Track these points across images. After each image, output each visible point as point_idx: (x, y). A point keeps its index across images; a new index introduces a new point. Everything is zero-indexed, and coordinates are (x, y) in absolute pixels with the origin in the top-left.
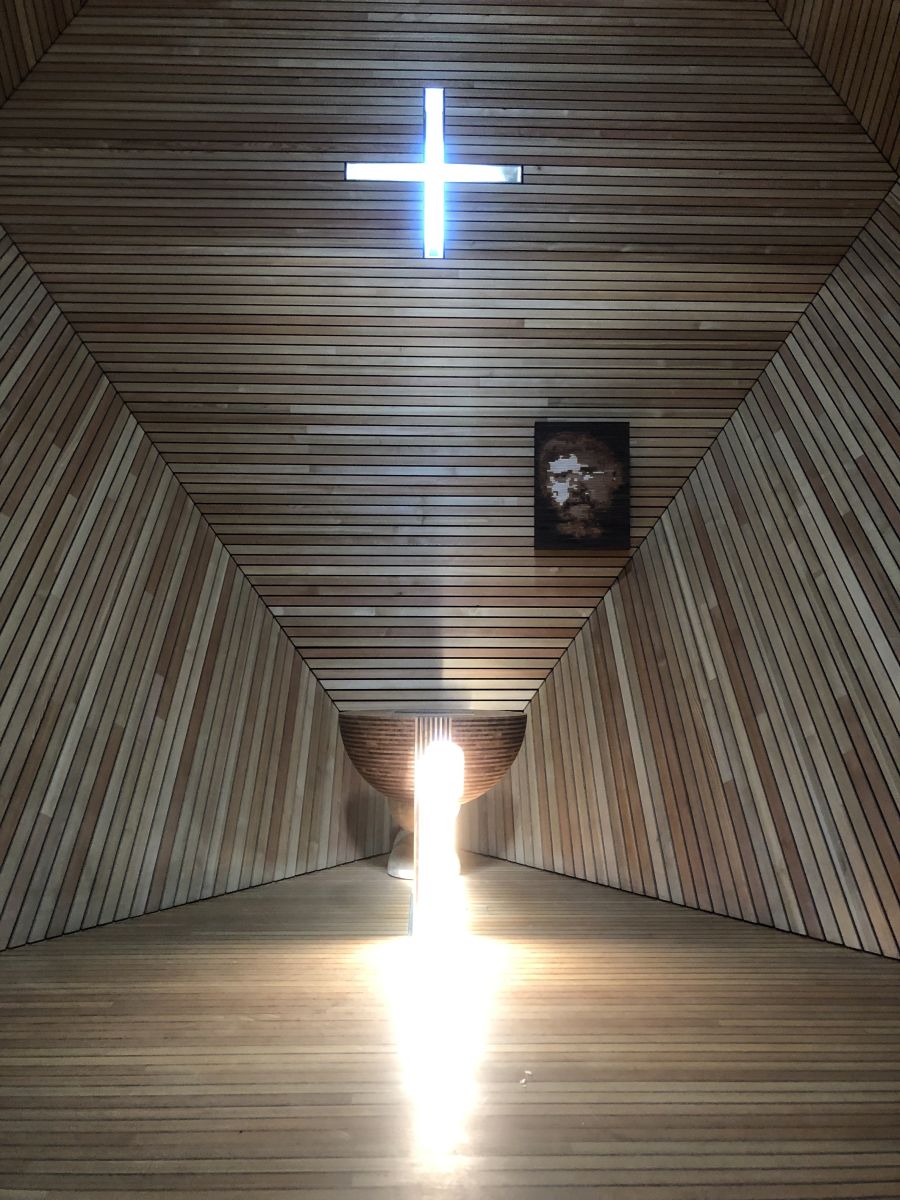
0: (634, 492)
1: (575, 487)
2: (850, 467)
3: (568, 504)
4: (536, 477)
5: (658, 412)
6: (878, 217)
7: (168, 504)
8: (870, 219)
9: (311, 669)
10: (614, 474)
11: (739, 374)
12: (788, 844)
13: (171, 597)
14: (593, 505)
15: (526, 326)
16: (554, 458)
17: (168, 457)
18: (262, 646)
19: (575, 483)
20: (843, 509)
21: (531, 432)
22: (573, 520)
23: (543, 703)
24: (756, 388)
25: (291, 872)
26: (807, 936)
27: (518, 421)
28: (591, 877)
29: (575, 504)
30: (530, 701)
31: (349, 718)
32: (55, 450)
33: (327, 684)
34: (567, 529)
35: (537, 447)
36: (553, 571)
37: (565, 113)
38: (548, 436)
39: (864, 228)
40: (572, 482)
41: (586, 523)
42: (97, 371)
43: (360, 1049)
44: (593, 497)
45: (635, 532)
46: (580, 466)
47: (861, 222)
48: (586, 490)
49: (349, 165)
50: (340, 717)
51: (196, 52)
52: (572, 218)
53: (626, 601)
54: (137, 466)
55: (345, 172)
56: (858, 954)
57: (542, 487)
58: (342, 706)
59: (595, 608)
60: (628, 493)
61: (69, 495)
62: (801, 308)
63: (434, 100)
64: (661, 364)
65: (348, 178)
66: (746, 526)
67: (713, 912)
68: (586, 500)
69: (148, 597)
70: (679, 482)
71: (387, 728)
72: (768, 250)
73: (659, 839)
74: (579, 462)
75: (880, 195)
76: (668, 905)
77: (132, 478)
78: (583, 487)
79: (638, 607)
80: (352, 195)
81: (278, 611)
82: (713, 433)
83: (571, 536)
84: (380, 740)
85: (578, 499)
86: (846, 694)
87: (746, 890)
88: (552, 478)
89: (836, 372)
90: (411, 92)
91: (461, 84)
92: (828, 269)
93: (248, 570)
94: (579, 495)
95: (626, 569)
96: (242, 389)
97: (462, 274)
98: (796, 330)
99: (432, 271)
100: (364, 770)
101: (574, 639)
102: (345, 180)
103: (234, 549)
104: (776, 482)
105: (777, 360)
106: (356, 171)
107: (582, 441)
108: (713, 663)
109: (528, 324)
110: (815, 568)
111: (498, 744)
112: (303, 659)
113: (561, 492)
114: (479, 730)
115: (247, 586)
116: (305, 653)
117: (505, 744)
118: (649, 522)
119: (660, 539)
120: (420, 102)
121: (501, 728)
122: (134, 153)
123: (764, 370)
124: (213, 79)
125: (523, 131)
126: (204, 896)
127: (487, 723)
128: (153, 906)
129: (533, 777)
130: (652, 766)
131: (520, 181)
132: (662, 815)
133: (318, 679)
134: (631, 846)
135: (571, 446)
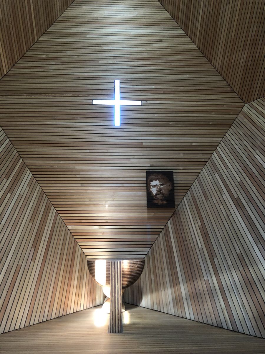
0: (175, 191)
1: (158, 189)
2: (237, 184)
3: (156, 194)
4: (147, 186)
5: (181, 168)
6: (240, 114)
7: (38, 196)
8: (238, 115)
9: (79, 246)
10: (169, 186)
11: (203, 157)
12: (225, 300)
13: (38, 224)
14: (164, 194)
15: (143, 144)
16: (152, 181)
17: (39, 182)
18: (65, 238)
19: (158, 188)
20: (236, 196)
21: (145, 174)
22: (158, 199)
23: (150, 255)
24: (209, 161)
26: (233, 331)
27: (141, 171)
28: (165, 311)
29: (158, 194)
30: (146, 255)
31: (90, 261)
32: (5, 180)
33: (84, 250)
34: (156, 202)
35: (147, 178)
36: (152, 214)
37: (153, 87)
38: (150, 175)
39: (237, 117)
40: (157, 188)
41: (162, 200)
42: (19, 157)
44: (164, 192)
46: (159, 183)
48: (161, 190)
49: (93, 100)
50: (88, 261)
51: (52, 71)
52: (156, 115)
53: (174, 224)
54: (30, 185)
55: (92, 102)
57: (149, 189)
58: (89, 257)
59: (165, 225)
60: (174, 191)
61: (8, 193)
62: (221, 139)
63: (117, 83)
64: (182, 155)
65: (93, 104)
66: (208, 201)
67: (204, 323)
68: (161, 193)
69: (31, 224)
70: (188, 188)
72: (211, 123)
73: (186, 298)
75: (240, 109)
76: (189, 321)
77: (28, 188)
78: (160, 189)
79: (178, 225)
80: (94, 108)
81: (70, 228)
82: (198, 174)
83: (157, 204)
85: (159, 193)
86: (240, 252)
88: (151, 187)
89: (231, 157)
90: (111, 81)
91: (125, 79)
92: (228, 128)
93: (61, 215)
94: (159, 192)
95: (174, 214)
96: (61, 162)
97: (125, 130)
98: (220, 145)
99: (117, 129)
101: (159, 235)
102: (92, 104)
103: (57, 209)
104: (216, 188)
106: (95, 102)
107: (160, 176)
109: (144, 144)
110: (229, 214)
112: (77, 242)
113: (154, 191)
114: (130, 265)
115: (61, 220)
116: (78, 240)
117: (139, 269)
118: (180, 200)
119: (183, 204)
120: (113, 84)
121: (137, 264)
122: (33, 97)
123: (211, 156)
124: (55, 77)
125: (142, 92)
126: (44, 321)
127: (133, 263)
128: (27, 325)
129: (147, 279)
130: (183, 275)
131: (141, 105)
132: (187, 291)
133: (81, 249)
134: (178, 301)
135: (157, 177)
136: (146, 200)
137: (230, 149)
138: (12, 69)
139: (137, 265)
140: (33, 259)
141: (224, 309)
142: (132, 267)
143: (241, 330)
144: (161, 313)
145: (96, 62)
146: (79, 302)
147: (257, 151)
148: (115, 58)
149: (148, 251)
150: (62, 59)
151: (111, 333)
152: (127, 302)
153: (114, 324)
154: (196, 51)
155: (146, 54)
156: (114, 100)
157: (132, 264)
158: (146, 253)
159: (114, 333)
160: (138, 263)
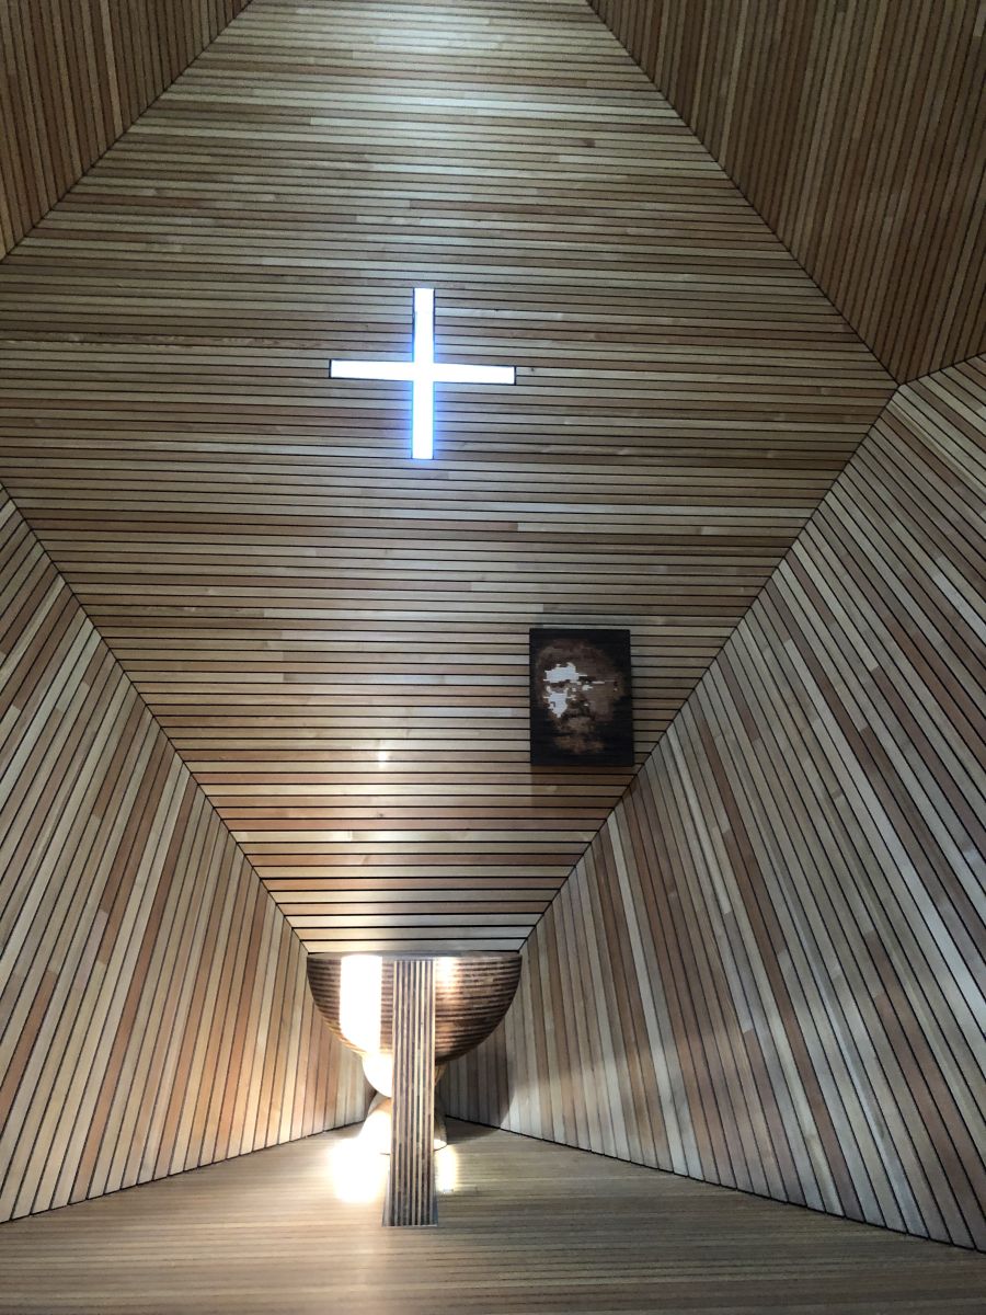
0: (637, 704)
1: (573, 697)
2: (866, 679)
3: (566, 716)
4: (532, 686)
5: (660, 620)
6: (880, 424)
7: (124, 715)
8: (873, 425)
9: (277, 904)
10: (615, 684)
11: (741, 581)
12: (818, 1105)
13: (122, 821)
14: (593, 717)
15: (520, 529)
16: (550, 667)
17: (128, 666)
18: (222, 876)
19: (575, 693)
20: (860, 725)
21: (526, 639)
22: (572, 733)
23: (541, 941)
24: (763, 595)
25: (247, 1147)
26: (844, 1217)
27: (511, 628)
28: (597, 1147)
29: (573, 716)
30: (526, 939)
31: (318, 961)
33: (295, 922)
34: (564, 743)
35: (533, 654)
36: (551, 790)
37: (559, 316)
38: (544, 643)
39: (867, 434)
40: (570, 693)
41: (586, 737)
42: (53, 570)
44: (593, 708)
46: (577, 675)
47: (865, 429)
48: (586, 701)
49: (333, 362)
50: (309, 961)
51: (177, 249)
52: (567, 420)
53: (631, 826)
54: (91, 676)
55: (330, 369)
57: (539, 697)
58: (312, 947)
59: (598, 831)
60: (631, 705)
61: (12, 707)
62: (807, 513)
63: (424, 298)
64: (662, 570)
65: (333, 375)
66: (758, 743)
68: (585, 712)
69: (95, 821)
70: (685, 693)
72: (770, 455)
73: (673, 1100)
74: (577, 671)
75: (882, 403)
77: (85, 687)
78: (582, 698)
79: (644, 830)
80: (337, 393)
81: (242, 837)
82: (720, 643)
83: (570, 751)
85: (577, 711)
86: (872, 928)
87: (773, 1160)
88: (548, 688)
89: (846, 579)
90: (401, 292)
91: (452, 285)
92: (833, 475)
93: (208, 790)
94: (578, 706)
95: (630, 788)
96: (211, 591)
97: (452, 475)
98: (803, 536)
99: (420, 472)
101: (575, 866)
102: (330, 378)
103: (194, 767)
104: (788, 695)
105: (784, 566)
106: (341, 369)
107: (580, 649)
108: (727, 894)
109: (521, 527)
110: (833, 789)
111: (488, 991)
112: (268, 891)
113: (558, 703)
114: (467, 975)
115: (208, 808)
116: (271, 885)
117: (497, 991)
118: (654, 736)
119: (667, 754)
120: (410, 301)
121: (494, 971)
122: (107, 347)
123: (770, 577)
124: (193, 275)
125: (516, 333)
126: (141, 1181)
127: (477, 967)
128: (79, 1194)
129: (530, 1029)
130: (664, 1013)
131: (513, 382)
132: (676, 1070)
133: (285, 916)
134: (642, 1109)
135: (568, 653)
136: (527, 734)
137: (842, 552)
138: (27, 242)
139: (492, 974)
140: (105, 950)
141: (813, 1137)
142: (476, 981)
143: (871, 1214)
144: (578, 1152)
145: (348, 219)
146: (276, 1114)
147: (941, 561)
148: (415, 205)
149: (535, 926)
150: (219, 205)
151: (392, 1224)
152: (454, 1113)
153: (405, 1193)
154: (718, 184)
155: (535, 192)
156: (413, 361)
157: (475, 970)
158: (525, 932)
159: (405, 1224)
160: (496, 969)
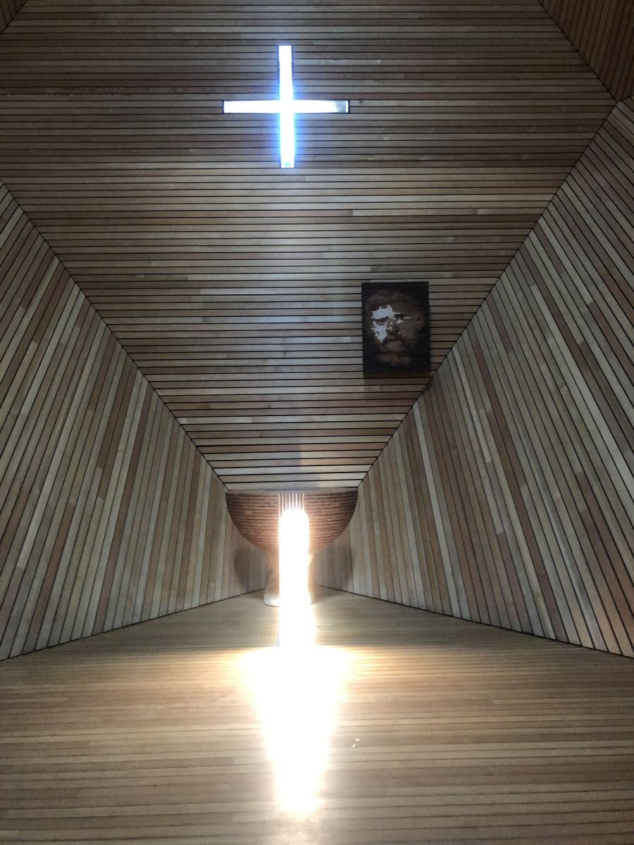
0: (433, 331)
1: (391, 328)
2: (584, 310)
3: (386, 341)
4: (363, 321)
5: (448, 274)
6: (602, 132)
7: (103, 347)
8: (597, 133)
9: (207, 461)
11: (502, 246)
12: (542, 577)
13: (107, 413)
14: (403, 341)
15: (354, 215)
16: (375, 308)
17: (104, 314)
18: (172, 445)
19: (391, 326)
20: (579, 340)
21: (359, 290)
22: (390, 352)
23: (371, 480)
24: (518, 255)
25: (196, 604)
26: (556, 640)
27: (348, 283)
28: (406, 602)
29: (391, 340)
30: (362, 480)
31: (233, 495)
32: (21, 310)
33: (219, 472)
34: (386, 359)
35: (364, 300)
36: (376, 388)
37: (378, 62)
38: (371, 293)
39: (592, 139)
40: (389, 325)
41: (399, 354)
42: (51, 253)
43: (240, 726)
44: (404, 335)
45: (434, 360)
46: (394, 313)
47: (590, 136)
48: (398, 330)
49: (226, 103)
50: (227, 495)
51: (114, 23)
52: (385, 137)
53: (428, 409)
54: (81, 321)
55: (223, 107)
56: (592, 652)
57: (368, 329)
58: (230, 487)
59: (407, 413)
60: (429, 332)
61: (32, 342)
62: (549, 198)
63: (285, 54)
64: (450, 240)
65: (226, 111)
67: (491, 625)
68: (399, 338)
69: (90, 413)
70: (465, 323)
71: (258, 501)
72: (525, 157)
73: (453, 574)
74: (393, 311)
75: (603, 116)
76: (459, 620)
77: (77, 329)
78: (396, 328)
79: (437, 413)
80: (228, 124)
81: (183, 421)
82: (489, 289)
83: (389, 363)
84: (254, 510)
85: (393, 337)
86: (582, 470)
87: (513, 608)
88: (374, 323)
89: (574, 242)
90: (269, 49)
91: (304, 42)
92: (568, 170)
93: (161, 393)
94: (394, 334)
95: (428, 386)
96: (154, 264)
97: (308, 178)
98: (546, 214)
99: (286, 177)
100: (244, 532)
101: (392, 436)
102: (223, 113)
103: (151, 378)
104: (532, 322)
105: (532, 235)
106: (231, 107)
107: (395, 296)
108: (489, 451)
109: (355, 213)
110: (560, 382)
111: (337, 511)
112: (202, 454)
113: (381, 333)
114: (324, 502)
115: (161, 403)
116: (203, 450)
117: (343, 510)
118: (443, 352)
119: (451, 362)
120: (275, 56)
121: (339, 499)
122: (72, 97)
123: (523, 243)
125: (349, 76)
126: (134, 623)
127: (329, 496)
128: (98, 630)
129: (366, 535)
131: (348, 111)
132: (455, 557)
133: (213, 468)
134: (434, 581)
135: (387, 299)
137: (572, 224)
139: (339, 501)
140: (103, 492)
141: (539, 595)
142: (329, 505)
144: (395, 605)
146: (212, 585)
156: (278, 99)
157: (328, 498)
